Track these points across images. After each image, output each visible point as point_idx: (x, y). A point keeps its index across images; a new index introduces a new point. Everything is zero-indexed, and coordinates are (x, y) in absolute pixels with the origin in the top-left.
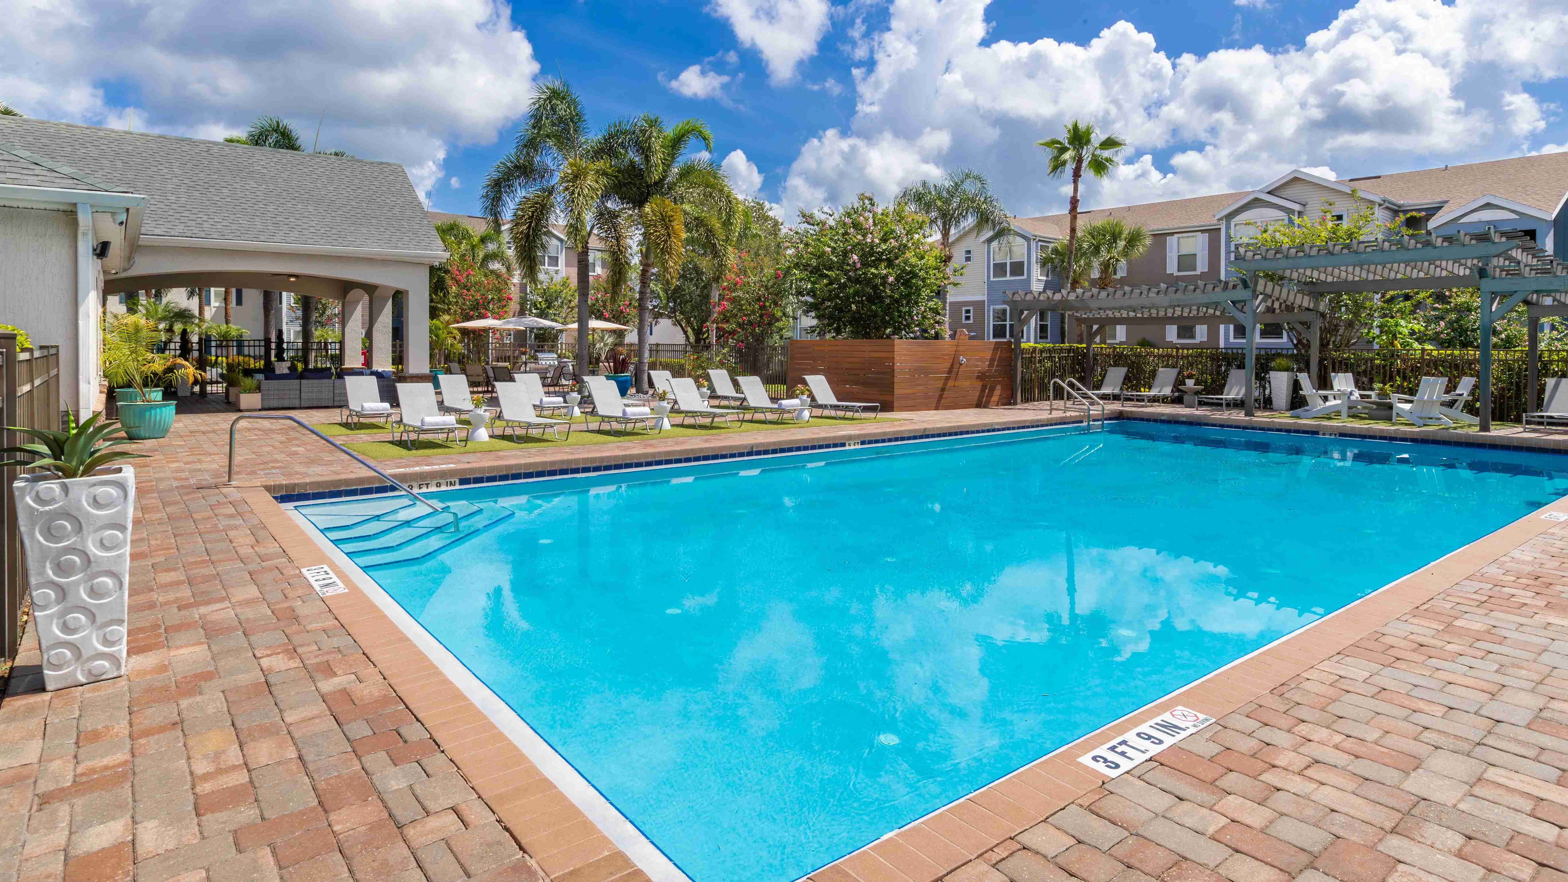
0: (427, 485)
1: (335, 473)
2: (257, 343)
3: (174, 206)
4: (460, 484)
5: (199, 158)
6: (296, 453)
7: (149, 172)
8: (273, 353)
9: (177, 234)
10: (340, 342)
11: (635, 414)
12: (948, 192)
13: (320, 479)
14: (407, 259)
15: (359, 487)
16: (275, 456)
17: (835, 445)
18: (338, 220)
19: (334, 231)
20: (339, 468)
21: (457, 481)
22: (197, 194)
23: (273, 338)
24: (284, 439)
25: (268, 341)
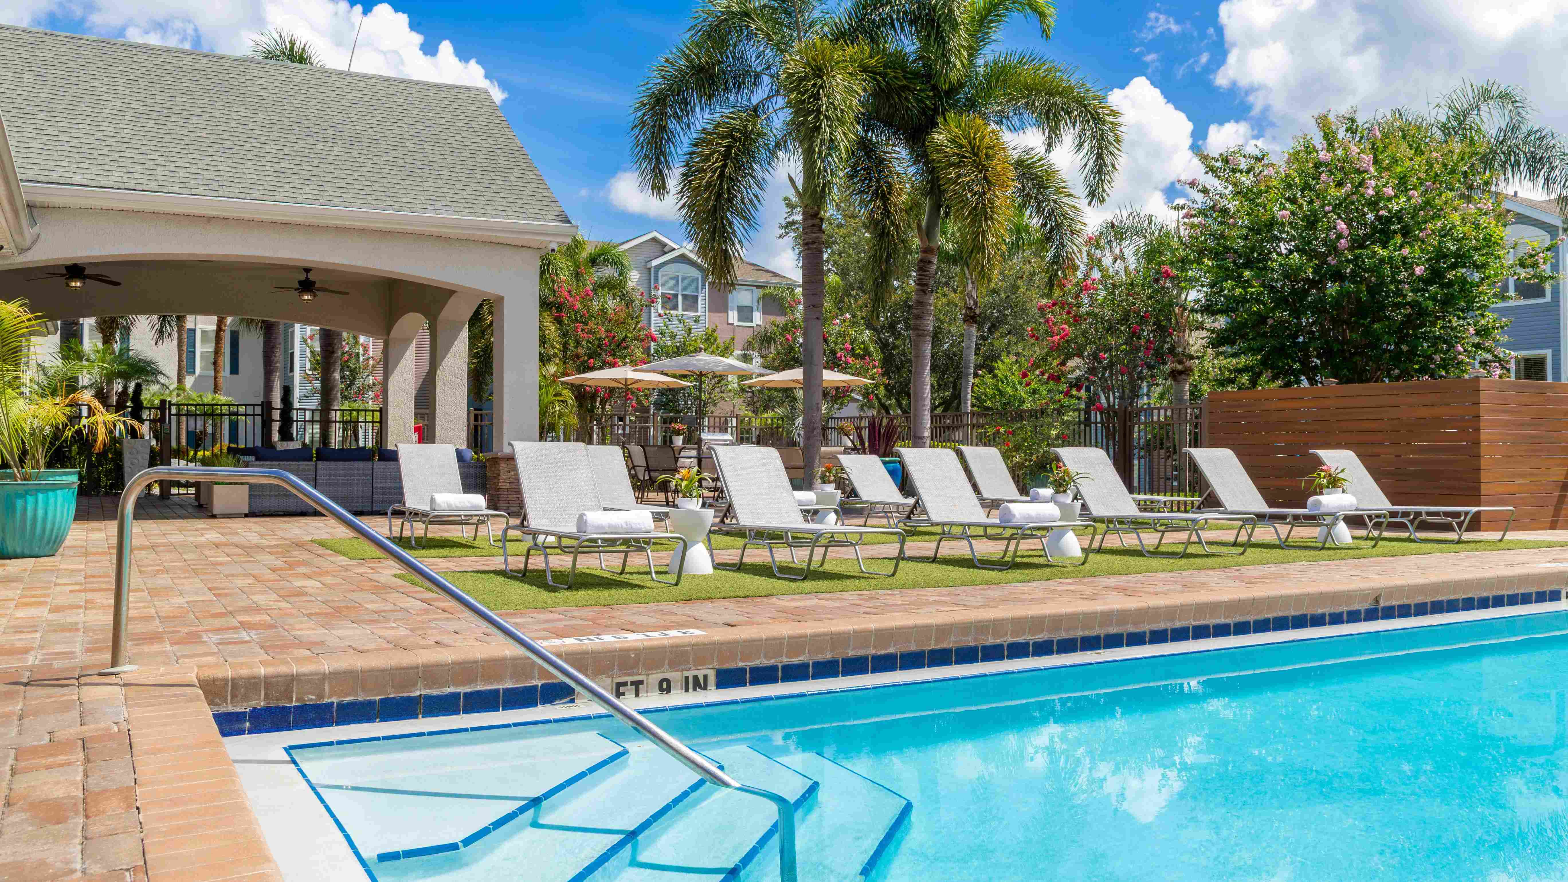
0: (637, 684)
1: (398, 645)
2: (250, 410)
3: (109, 141)
4: (720, 685)
5: (159, 72)
6: (300, 593)
7: (76, 90)
8: (276, 426)
9: (111, 184)
10: (381, 411)
11: (1029, 518)
12: (1444, 128)
13: (360, 663)
14: (502, 237)
15: (462, 690)
16: (255, 598)
17: (1541, 597)
18: (385, 169)
19: (378, 187)
20: (403, 632)
21: (712, 679)
22: (151, 124)
23: (277, 402)
24: (279, 563)
25: (267, 406)
